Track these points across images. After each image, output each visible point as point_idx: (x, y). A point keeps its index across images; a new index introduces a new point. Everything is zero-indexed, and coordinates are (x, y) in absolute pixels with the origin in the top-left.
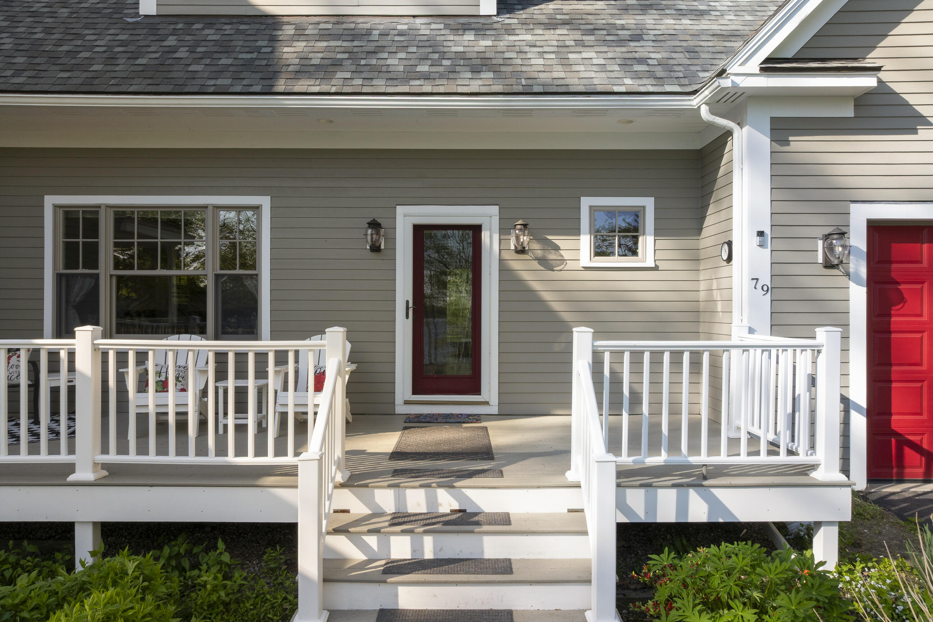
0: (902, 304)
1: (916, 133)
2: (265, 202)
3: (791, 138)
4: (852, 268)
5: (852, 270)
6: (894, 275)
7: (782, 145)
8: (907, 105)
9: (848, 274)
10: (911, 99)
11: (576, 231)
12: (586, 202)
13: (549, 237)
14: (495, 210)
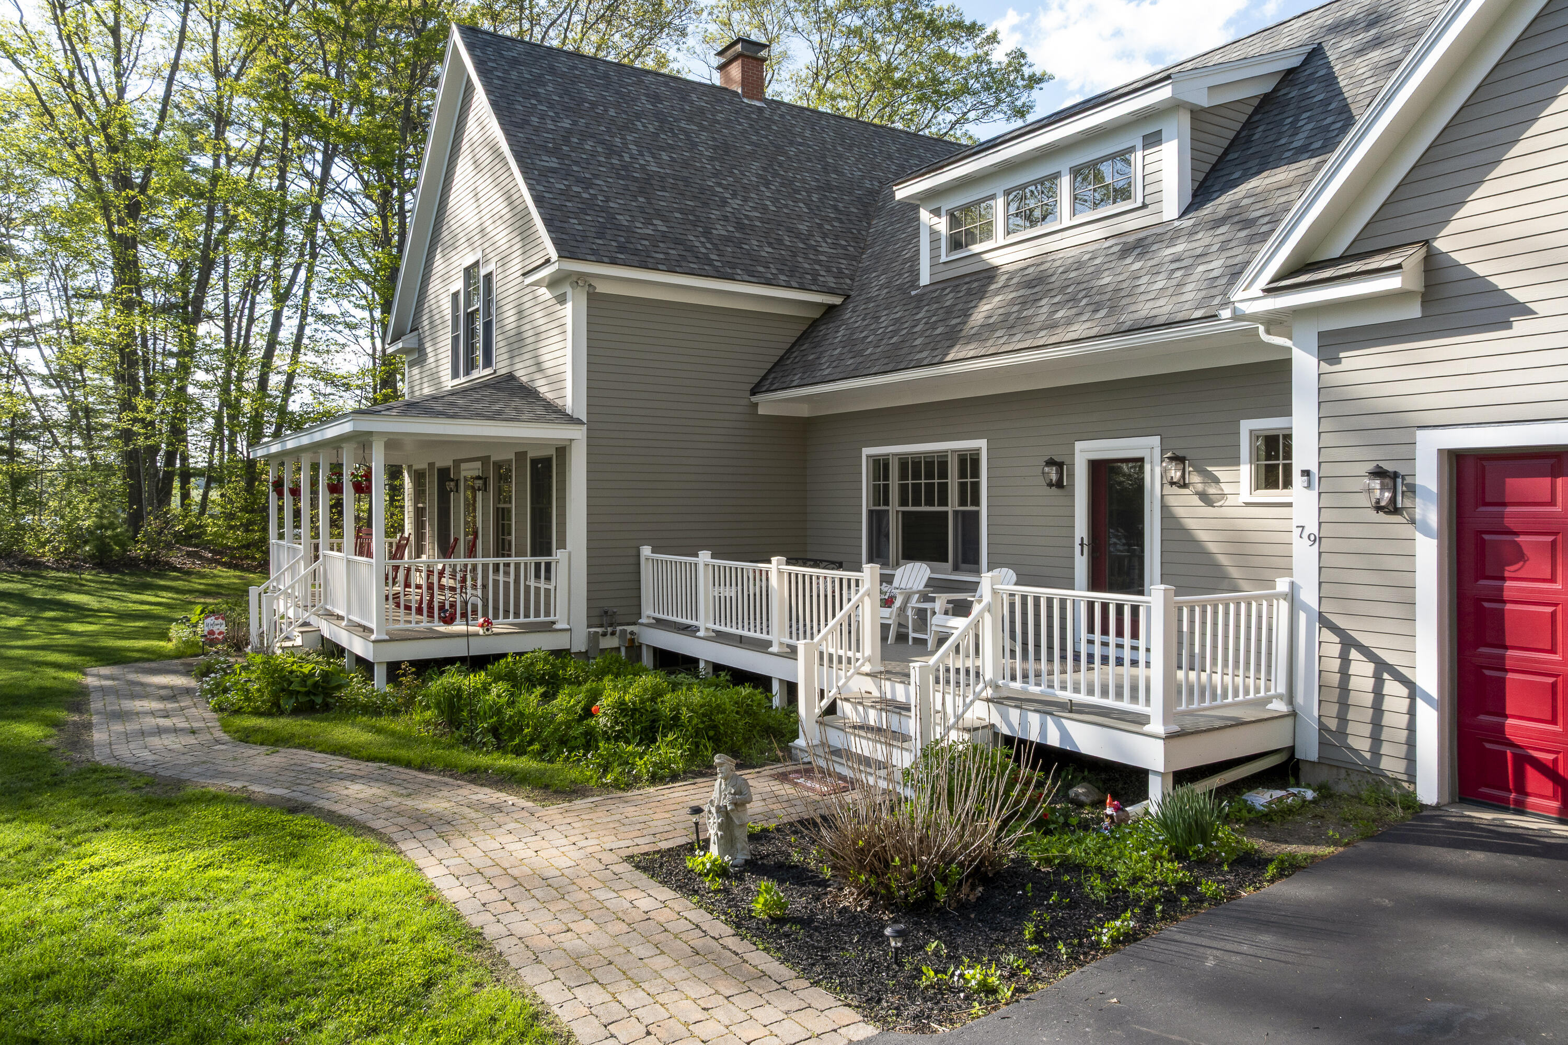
0: (1521, 563)
1: (1510, 327)
2: (981, 444)
3: (1342, 355)
4: (1418, 514)
5: (1418, 517)
6: (1509, 523)
7: (1331, 364)
8: (1495, 290)
9: (1413, 522)
10: (1501, 283)
11: (1234, 460)
12: (1247, 426)
13: (1209, 469)
14: (1155, 441)
